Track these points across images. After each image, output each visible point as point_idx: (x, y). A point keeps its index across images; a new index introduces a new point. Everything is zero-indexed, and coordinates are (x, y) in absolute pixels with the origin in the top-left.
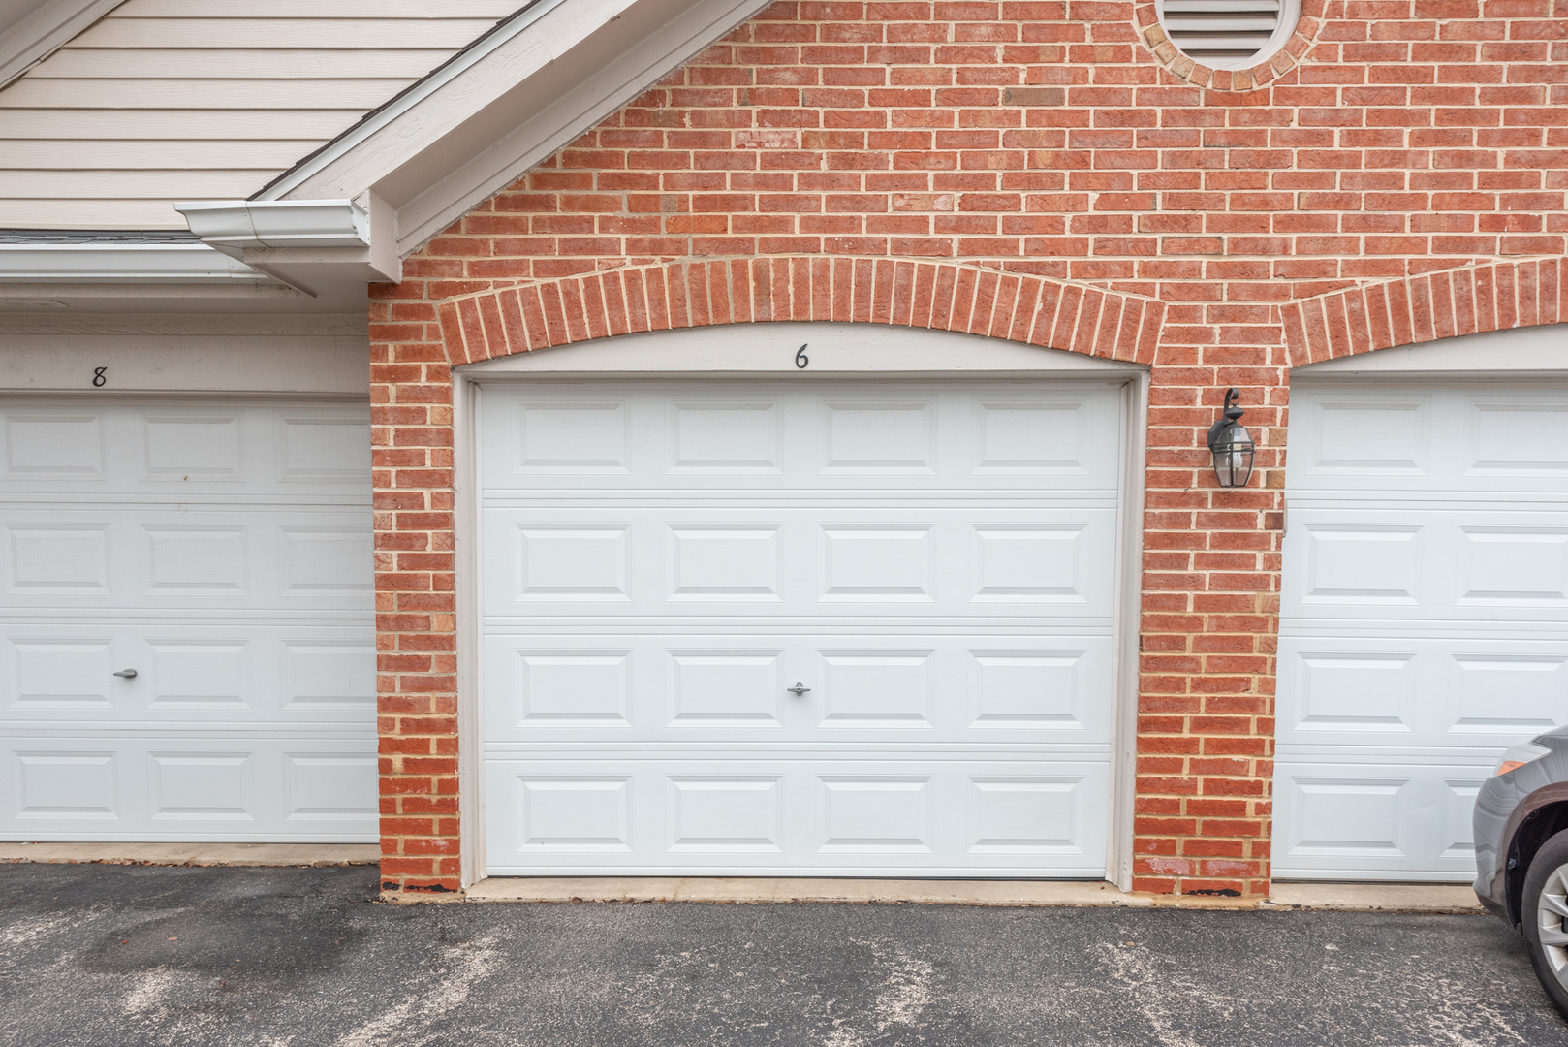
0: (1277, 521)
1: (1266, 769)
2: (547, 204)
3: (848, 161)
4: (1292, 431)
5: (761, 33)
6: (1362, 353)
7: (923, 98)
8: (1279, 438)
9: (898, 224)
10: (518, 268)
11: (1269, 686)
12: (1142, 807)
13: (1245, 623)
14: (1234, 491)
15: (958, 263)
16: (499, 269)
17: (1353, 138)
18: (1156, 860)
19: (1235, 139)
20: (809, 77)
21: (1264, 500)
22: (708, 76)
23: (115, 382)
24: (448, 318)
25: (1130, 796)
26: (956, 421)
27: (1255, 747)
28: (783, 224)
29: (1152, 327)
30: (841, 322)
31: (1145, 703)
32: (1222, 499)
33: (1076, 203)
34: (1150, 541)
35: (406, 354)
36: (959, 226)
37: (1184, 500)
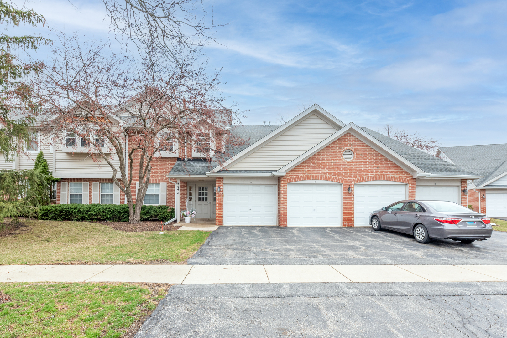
0: (353, 196)
1: (353, 216)
2: (295, 170)
3: (319, 167)
4: (354, 189)
5: (312, 157)
6: (360, 182)
7: (325, 162)
8: (353, 189)
9: (323, 172)
10: (293, 175)
11: (353, 209)
12: (343, 219)
13: (351, 204)
14: (350, 194)
15: (328, 175)
16: (291, 175)
17: (358, 166)
18: (345, 224)
19: (349, 166)
20: (316, 161)
21: (352, 194)
22: (308, 161)
23: (252, 183)
24: (287, 179)
25: (342, 218)
26: (327, 187)
27: (352, 214)
28: (314, 172)
29: (343, 180)
30: (319, 180)
31: (343, 211)
32: (349, 194)
33: (337, 171)
34: (344, 197)
35: (284, 182)
36: (328, 172)
37: (346, 194)
